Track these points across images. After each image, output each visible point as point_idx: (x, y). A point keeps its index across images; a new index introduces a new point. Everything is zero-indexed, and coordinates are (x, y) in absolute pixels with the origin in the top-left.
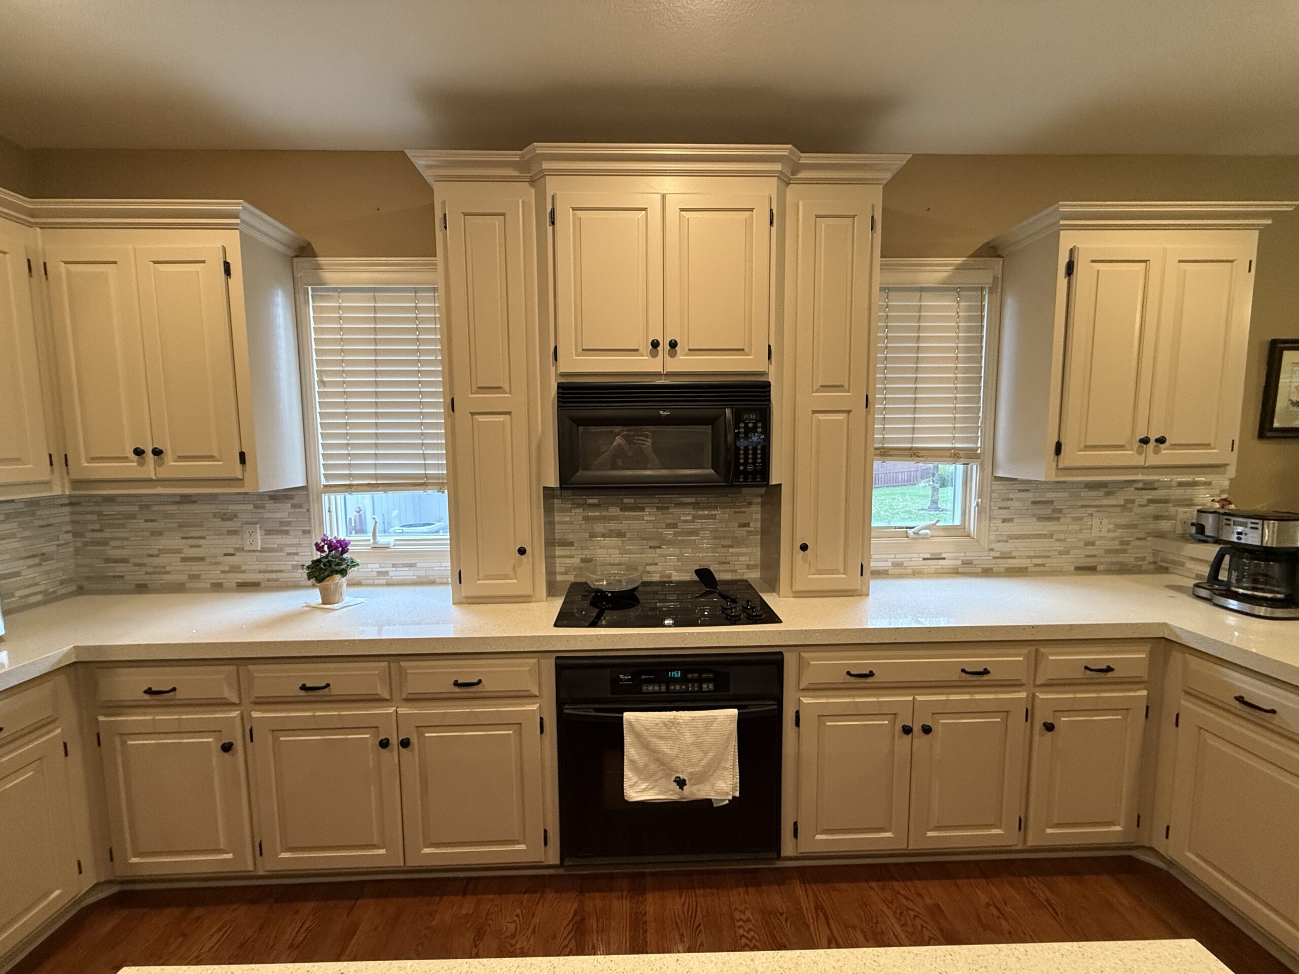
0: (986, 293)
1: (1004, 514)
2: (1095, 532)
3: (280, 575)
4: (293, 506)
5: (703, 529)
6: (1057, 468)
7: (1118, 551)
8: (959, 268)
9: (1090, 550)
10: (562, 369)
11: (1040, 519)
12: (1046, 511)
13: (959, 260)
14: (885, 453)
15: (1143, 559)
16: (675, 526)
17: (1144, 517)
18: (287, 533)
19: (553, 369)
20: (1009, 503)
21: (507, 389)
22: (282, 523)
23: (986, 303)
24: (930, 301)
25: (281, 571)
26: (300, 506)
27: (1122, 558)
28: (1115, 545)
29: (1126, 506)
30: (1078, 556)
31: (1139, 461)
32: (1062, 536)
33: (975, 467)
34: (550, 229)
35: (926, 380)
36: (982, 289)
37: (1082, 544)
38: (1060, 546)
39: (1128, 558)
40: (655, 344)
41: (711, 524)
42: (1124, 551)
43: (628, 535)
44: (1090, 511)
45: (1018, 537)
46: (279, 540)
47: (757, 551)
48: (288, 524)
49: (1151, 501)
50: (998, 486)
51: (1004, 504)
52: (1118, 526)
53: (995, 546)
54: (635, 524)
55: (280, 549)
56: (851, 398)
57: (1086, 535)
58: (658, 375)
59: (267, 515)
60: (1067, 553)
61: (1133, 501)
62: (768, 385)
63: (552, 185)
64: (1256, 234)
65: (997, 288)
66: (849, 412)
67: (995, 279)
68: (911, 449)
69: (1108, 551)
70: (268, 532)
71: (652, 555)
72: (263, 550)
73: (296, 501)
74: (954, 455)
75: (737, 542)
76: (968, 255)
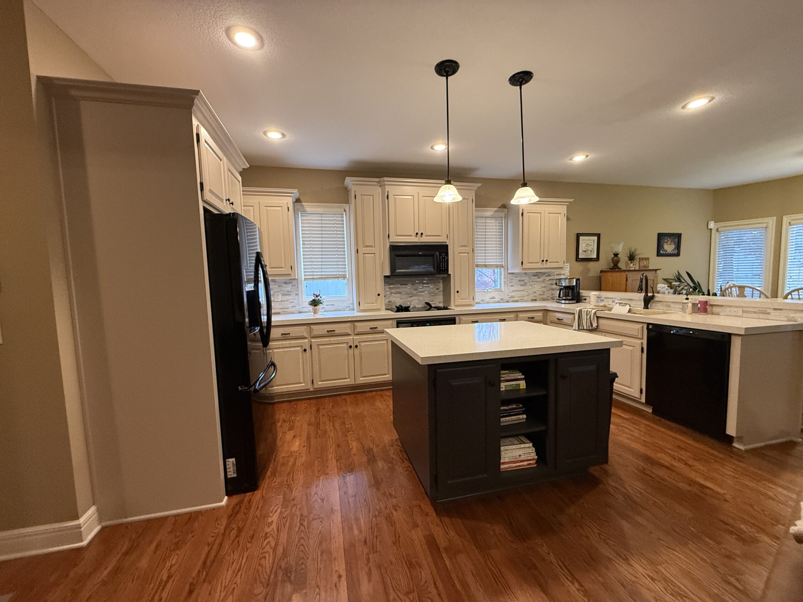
0: (503, 218)
1: (511, 284)
2: (536, 289)
3: (287, 310)
4: (292, 286)
5: (426, 291)
6: (522, 269)
7: (542, 295)
8: (496, 211)
9: (535, 294)
10: (391, 241)
11: (521, 285)
12: (523, 283)
13: (496, 209)
14: (477, 266)
15: (549, 297)
16: (417, 290)
17: (548, 284)
18: (290, 295)
19: (388, 241)
20: (512, 281)
21: (373, 246)
22: (288, 292)
23: (503, 221)
24: (488, 221)
25: (288, 308)
26: (295, 286)
27: (543, 297)
28: (541, 293)
29: (544, 281)
30: (532, 297)
31: (542, 266)
32: (527, 290)
33: (502, 269)
34: (387, 200)
35: (488, 244)
36: (502, 218)
37: (532, 293)
38: (526, 294)
39: (545, 297)
40: (417, 234)
41: (428, 289)
42: (544, 295)
43: (403, 293)
44: (534, 282)
45: (515, 291)
46: (287, 297)
47: (442, 297)
48: (290, 292)
49: (550, 280)
50: (510, 276)
51: (511, 281)
52: (542, 287)
53: (509, 294)
54: (405, 290)
55: (287, 300)
56: (469, 249)
57: (533, 290)
58: (417, 242)
59: (283, 289)
60: (529, 295)
61: (545, 280)
62: (447, 246)
63: (387, 188)
64: (566, 206)
65: (506, 217)
66: (468, 253)
67: (505, 214)
68: (485, 265)
69: (540, 295)
70: (283, 295)
71: (410, 299)
72: (282, 301)
73: (294, 284)
74: (497, 266)
75: (435, 295)
76: (498, 207)
